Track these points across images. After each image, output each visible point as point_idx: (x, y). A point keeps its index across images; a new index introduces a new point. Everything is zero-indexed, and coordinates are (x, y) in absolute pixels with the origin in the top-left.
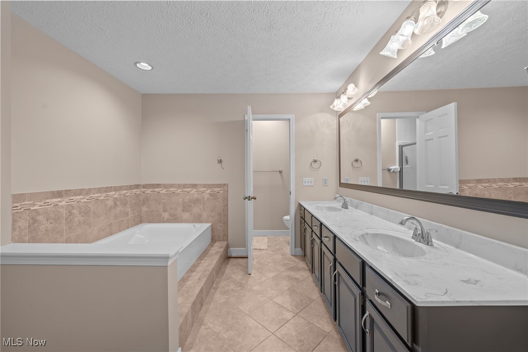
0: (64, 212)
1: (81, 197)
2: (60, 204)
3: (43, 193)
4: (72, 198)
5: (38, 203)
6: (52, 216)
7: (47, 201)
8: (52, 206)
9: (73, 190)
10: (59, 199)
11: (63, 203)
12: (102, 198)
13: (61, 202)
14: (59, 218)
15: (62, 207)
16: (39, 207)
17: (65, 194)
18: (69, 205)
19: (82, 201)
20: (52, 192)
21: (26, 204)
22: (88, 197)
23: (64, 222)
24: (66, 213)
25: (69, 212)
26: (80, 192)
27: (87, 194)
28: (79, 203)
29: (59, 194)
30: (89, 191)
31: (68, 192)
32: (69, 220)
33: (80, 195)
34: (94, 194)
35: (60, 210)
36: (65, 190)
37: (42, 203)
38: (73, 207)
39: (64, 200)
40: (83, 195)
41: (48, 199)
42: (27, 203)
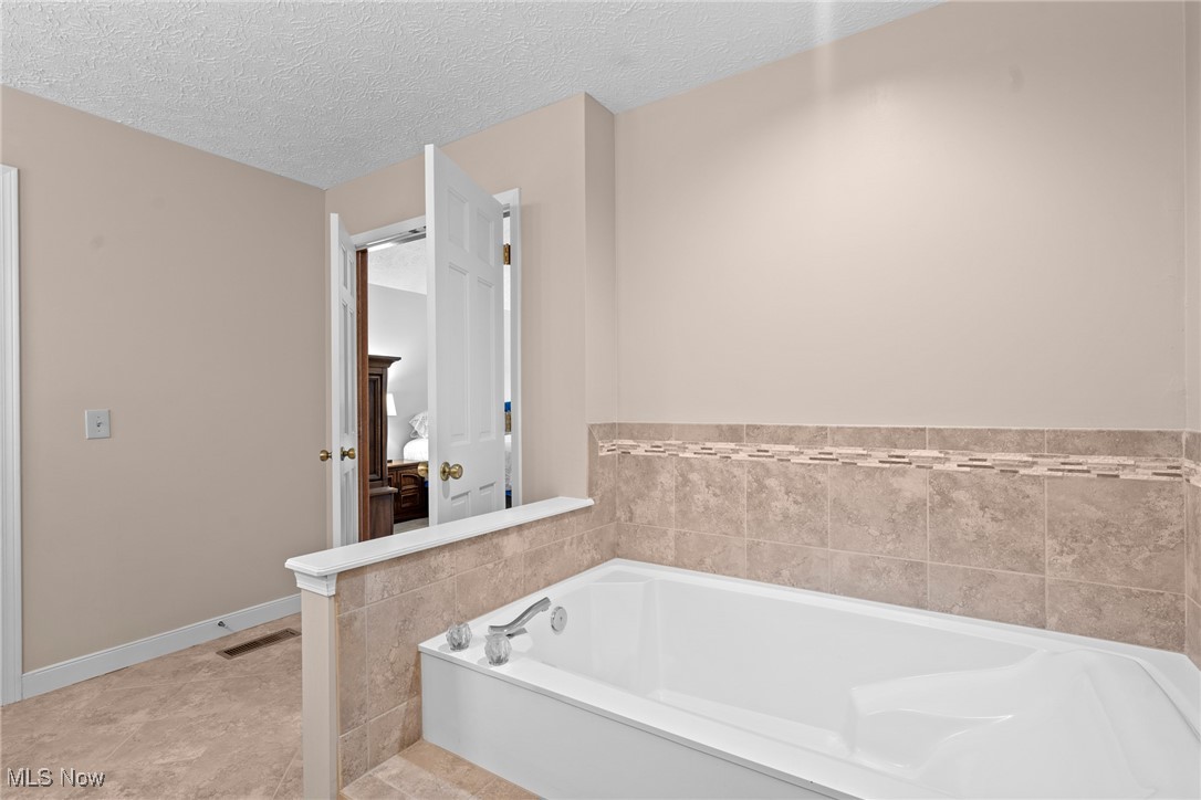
0: (745, 479)
1: (792, 448)
2: (734, 457)
3: (700, 426)
4: (764, 447)
5: (690, 446)
6: (718, 480)
7: (708, 445)
8: (717, 457)
9: (769, 427)
10: (732, 445)
11: (742, 456)
12: (874, 463)
13: (736, 451)
14: (732, 489)
15: (740, 464)
16: (693, 455)
17: (747, 434)
18: (758, 463)
19: (794, 459)
20: (718, 426)
21: (670, 445)
22: (814, 452)
23: (744, 501)
24: (749, 482)
25: (757, 481)
26: (788, 435)
27: (811, 443)
28: (785, 463)
29: (734, 433)
30: (820, 435)
31: (754, 432)
32: (757, 501)
33: (787, 441)
34: (836, 444)
35: (737, 471)
36: (748, 426)
37: (697, 448)
38: (768, 472)
39: (744, 448)
40: (797, 444)
41: (709, 440)
42: (673, 442)
